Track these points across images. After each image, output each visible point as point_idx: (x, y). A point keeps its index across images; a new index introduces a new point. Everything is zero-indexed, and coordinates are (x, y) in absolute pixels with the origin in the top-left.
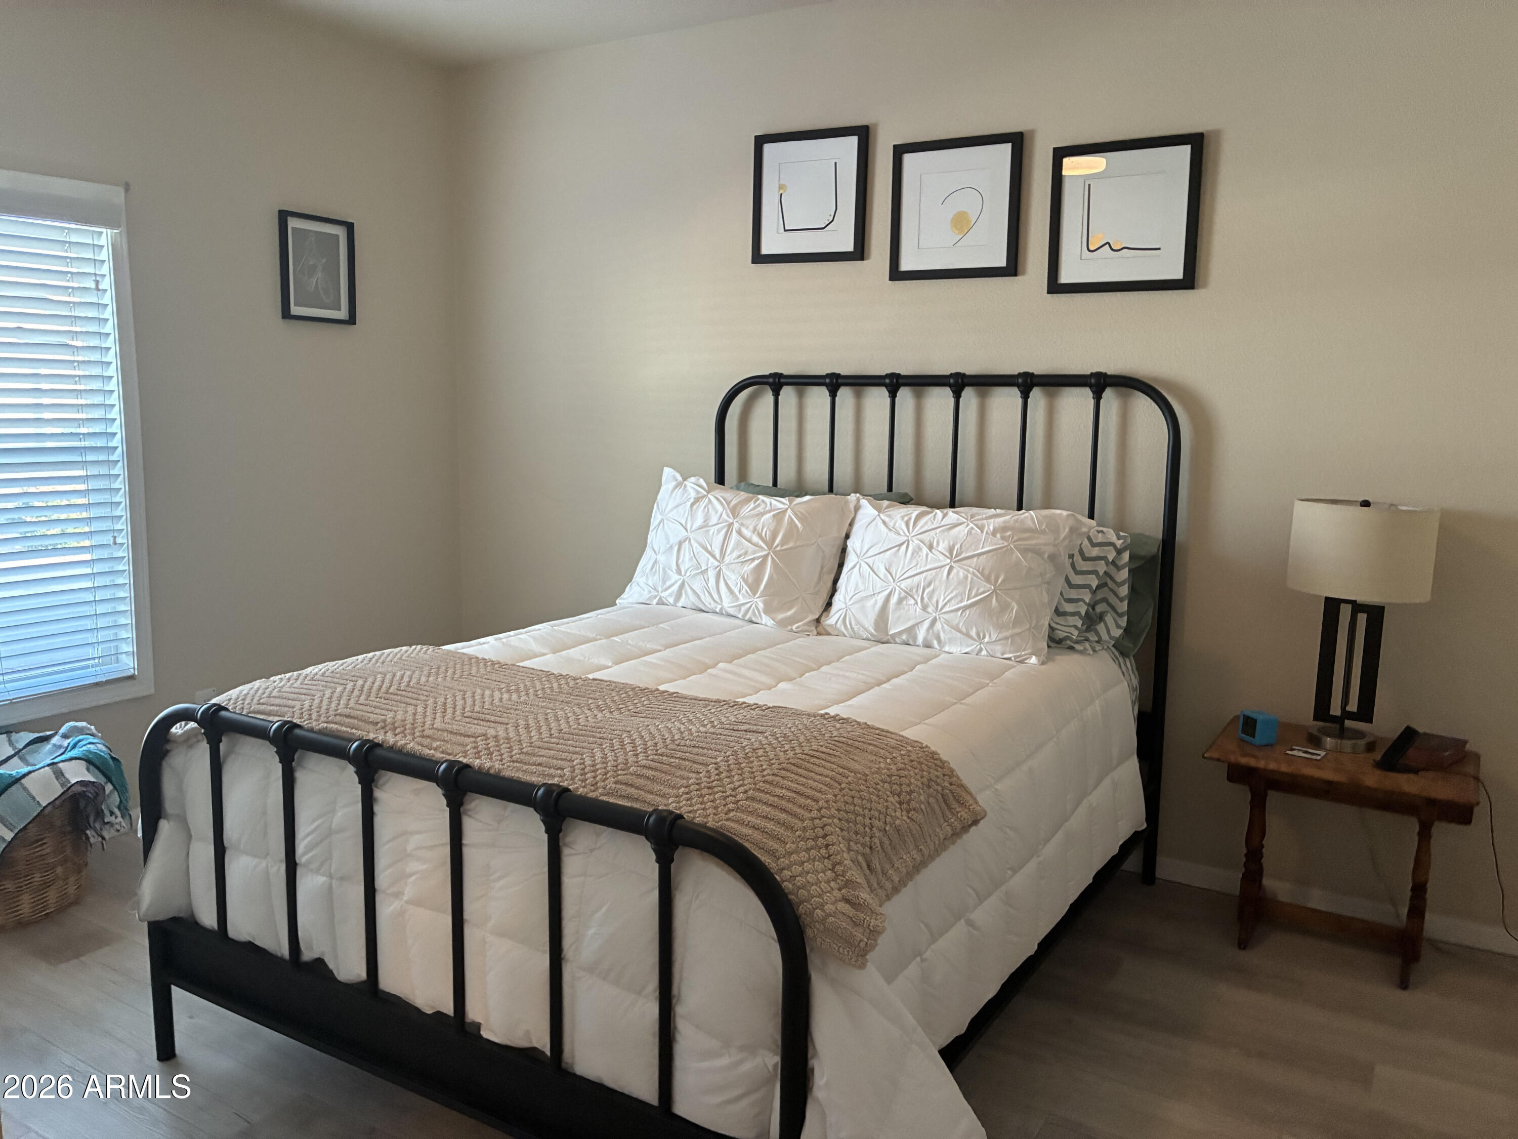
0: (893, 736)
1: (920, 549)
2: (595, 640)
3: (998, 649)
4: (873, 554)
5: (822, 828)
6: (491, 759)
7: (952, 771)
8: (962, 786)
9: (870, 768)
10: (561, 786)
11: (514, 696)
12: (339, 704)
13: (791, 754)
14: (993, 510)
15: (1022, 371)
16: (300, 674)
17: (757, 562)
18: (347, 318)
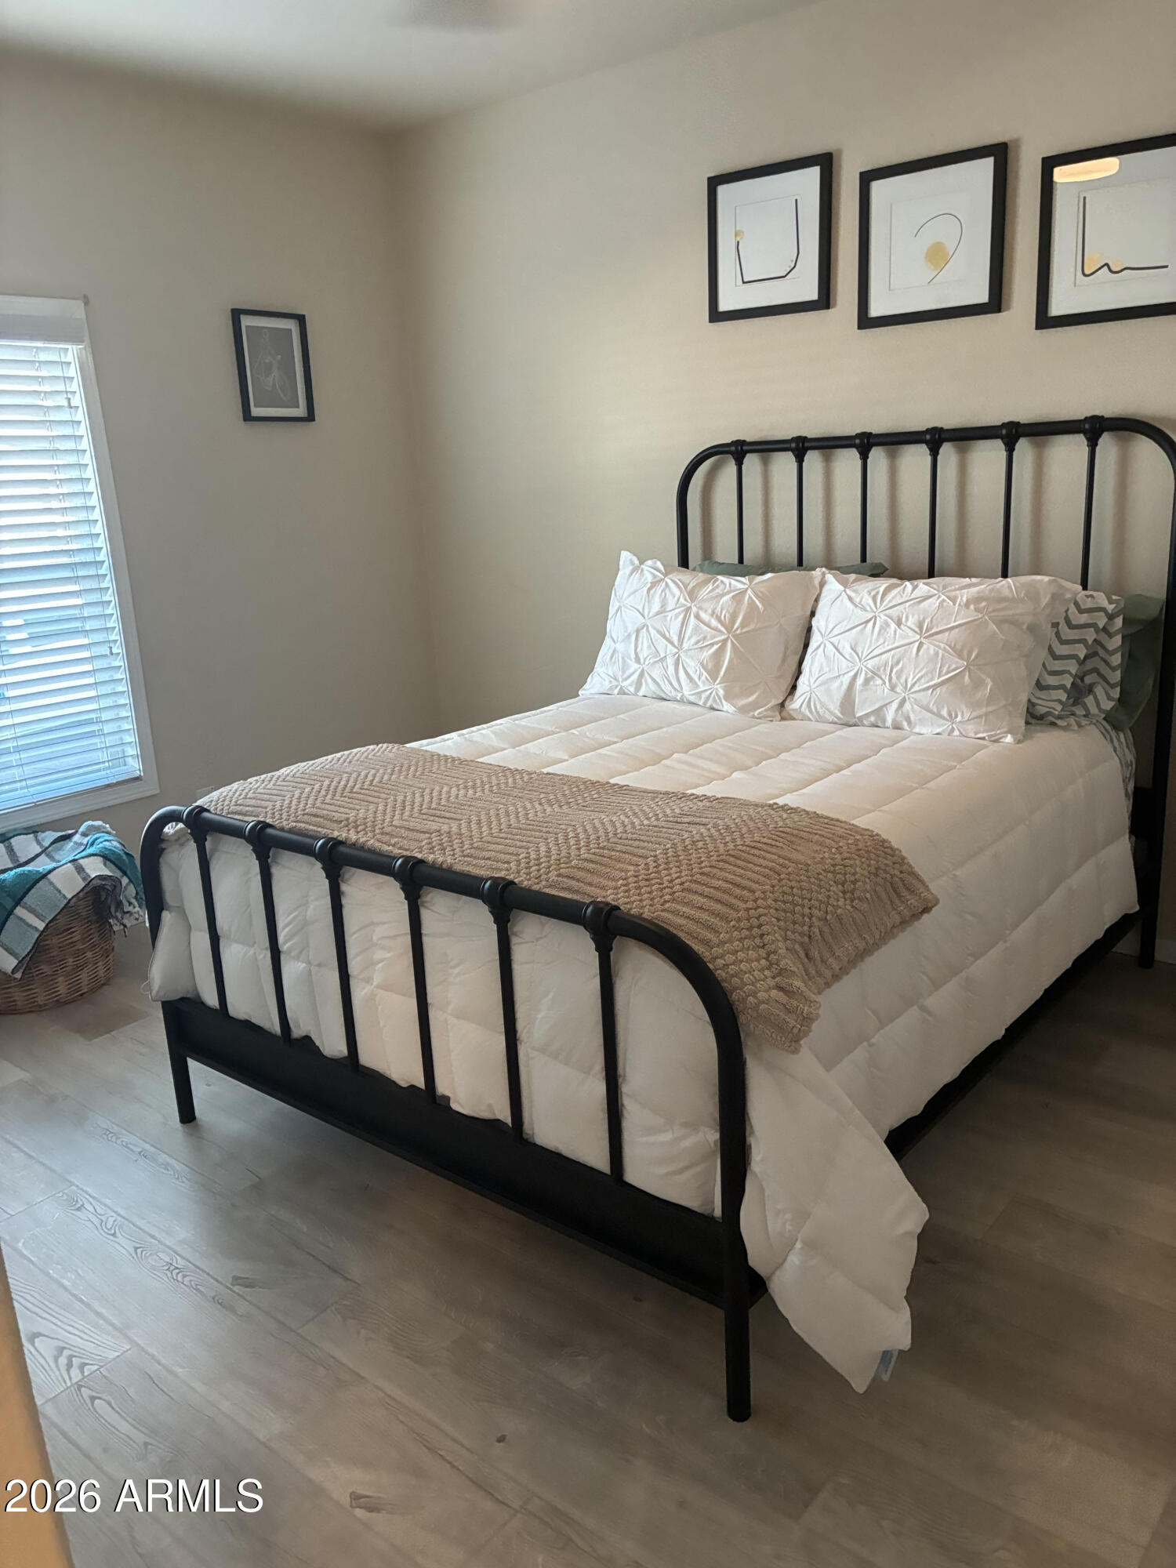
0: (843, 825)
1: (888, 625)
2: (553, 733)
3: (970, 729)
4: (837, 633)
5: (758, 918)
6: (445, 854)
7: (903, 858)
8: (913, 874)
9: (814, 858)
10: (507, 879)
11: (471, 792)
12: (307, 804)
13: (731, 846)
14: (968, 579)
15: (1006, 421)
16: (273, 776)
17: (716, 647)
18: (306, 415)
